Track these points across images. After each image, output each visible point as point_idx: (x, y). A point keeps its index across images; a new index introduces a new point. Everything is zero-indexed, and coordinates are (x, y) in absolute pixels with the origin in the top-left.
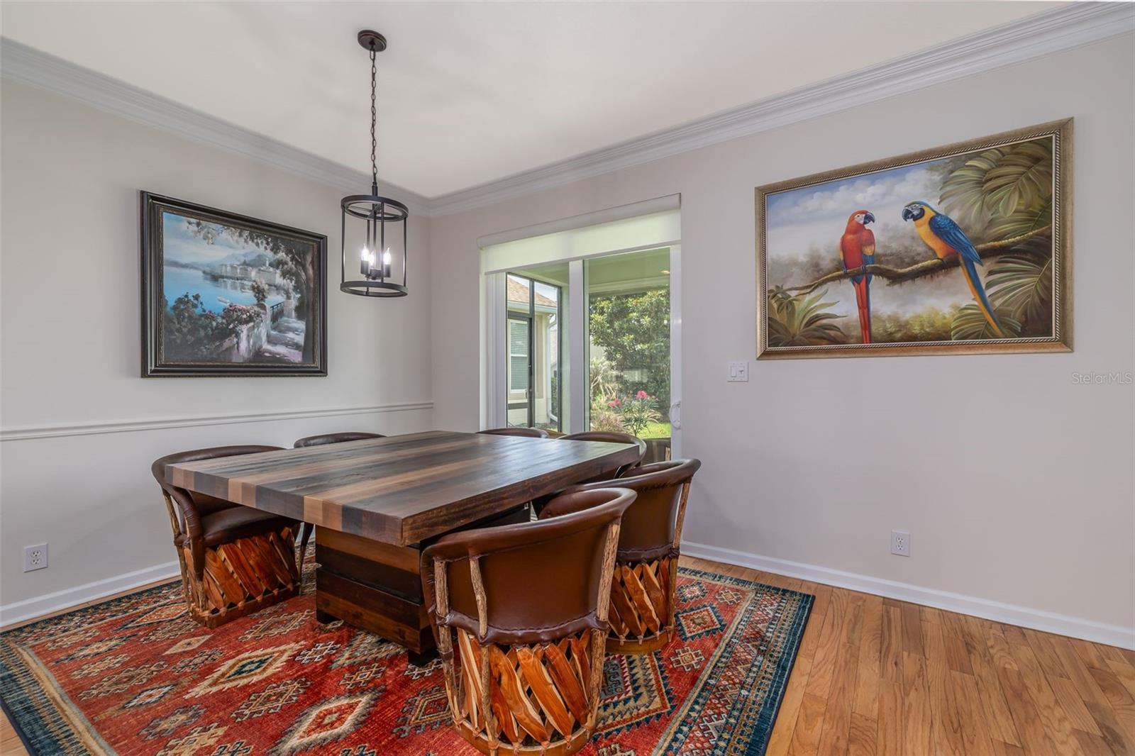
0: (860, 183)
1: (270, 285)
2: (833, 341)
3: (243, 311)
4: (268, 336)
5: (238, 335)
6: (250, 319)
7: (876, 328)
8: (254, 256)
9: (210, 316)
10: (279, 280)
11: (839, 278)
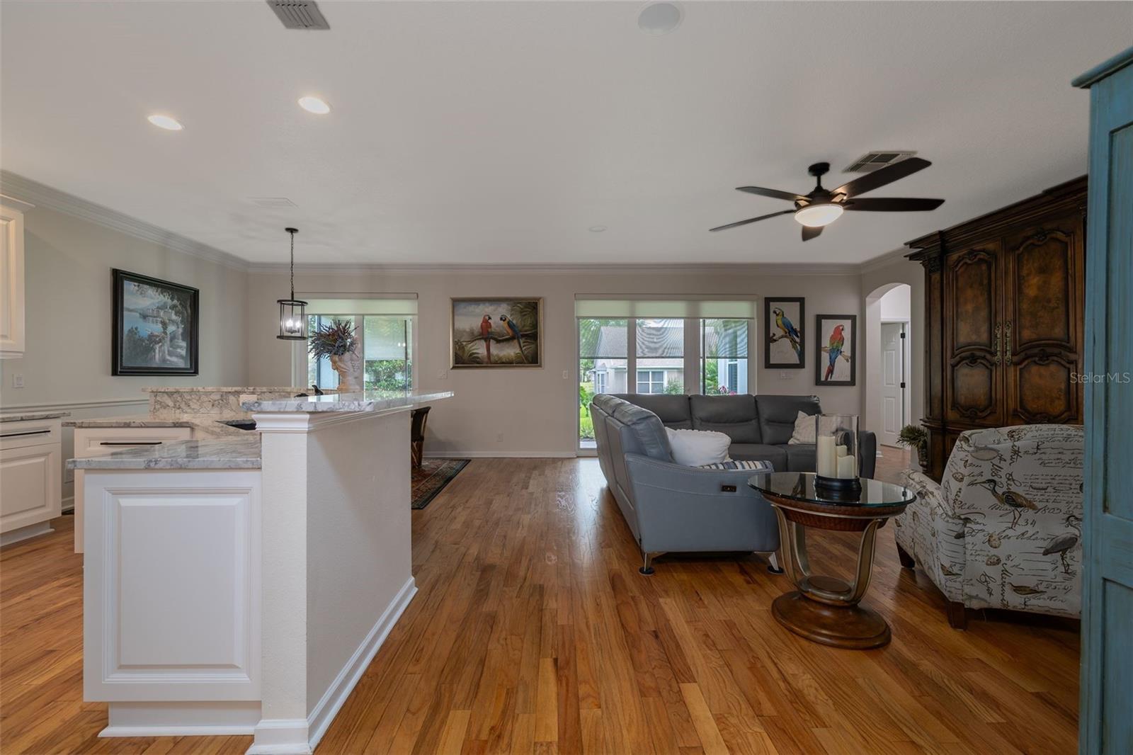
0: (487, 304)
1: (169, 320)
2: (478, 363)
3: (157, 336)
4: (168, 351)
5: (154, 351)
6: (160, 341)
7: (492, 359)
8: (162, 303)
9: (142, 340)
10: (174, 317)
11: (480, 339)
